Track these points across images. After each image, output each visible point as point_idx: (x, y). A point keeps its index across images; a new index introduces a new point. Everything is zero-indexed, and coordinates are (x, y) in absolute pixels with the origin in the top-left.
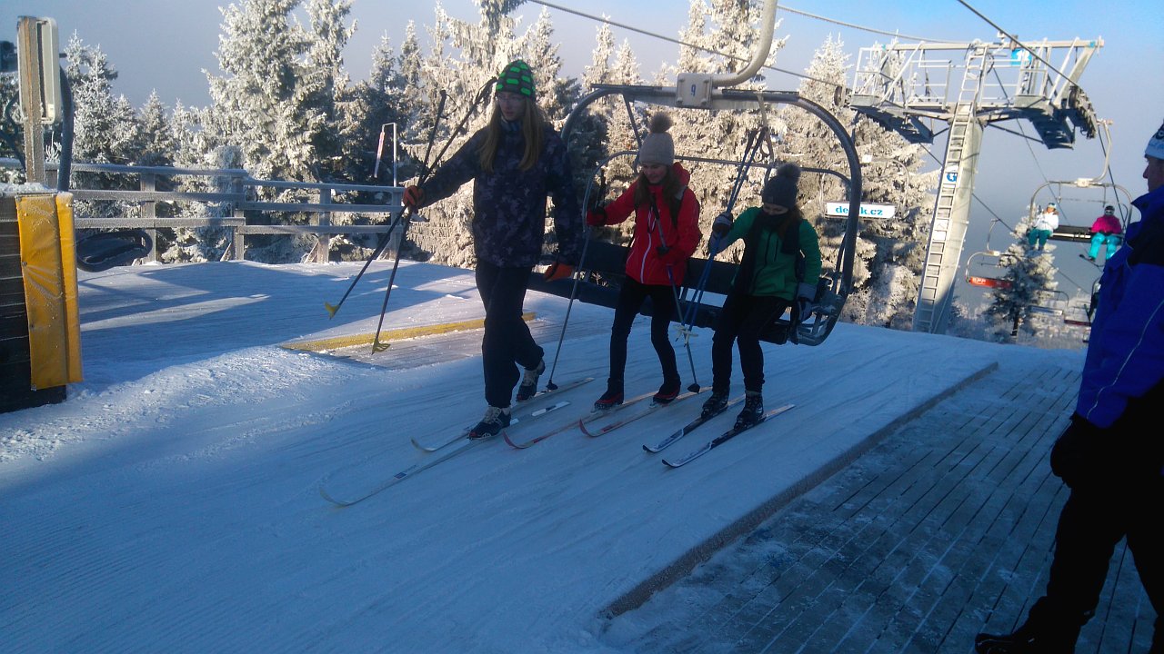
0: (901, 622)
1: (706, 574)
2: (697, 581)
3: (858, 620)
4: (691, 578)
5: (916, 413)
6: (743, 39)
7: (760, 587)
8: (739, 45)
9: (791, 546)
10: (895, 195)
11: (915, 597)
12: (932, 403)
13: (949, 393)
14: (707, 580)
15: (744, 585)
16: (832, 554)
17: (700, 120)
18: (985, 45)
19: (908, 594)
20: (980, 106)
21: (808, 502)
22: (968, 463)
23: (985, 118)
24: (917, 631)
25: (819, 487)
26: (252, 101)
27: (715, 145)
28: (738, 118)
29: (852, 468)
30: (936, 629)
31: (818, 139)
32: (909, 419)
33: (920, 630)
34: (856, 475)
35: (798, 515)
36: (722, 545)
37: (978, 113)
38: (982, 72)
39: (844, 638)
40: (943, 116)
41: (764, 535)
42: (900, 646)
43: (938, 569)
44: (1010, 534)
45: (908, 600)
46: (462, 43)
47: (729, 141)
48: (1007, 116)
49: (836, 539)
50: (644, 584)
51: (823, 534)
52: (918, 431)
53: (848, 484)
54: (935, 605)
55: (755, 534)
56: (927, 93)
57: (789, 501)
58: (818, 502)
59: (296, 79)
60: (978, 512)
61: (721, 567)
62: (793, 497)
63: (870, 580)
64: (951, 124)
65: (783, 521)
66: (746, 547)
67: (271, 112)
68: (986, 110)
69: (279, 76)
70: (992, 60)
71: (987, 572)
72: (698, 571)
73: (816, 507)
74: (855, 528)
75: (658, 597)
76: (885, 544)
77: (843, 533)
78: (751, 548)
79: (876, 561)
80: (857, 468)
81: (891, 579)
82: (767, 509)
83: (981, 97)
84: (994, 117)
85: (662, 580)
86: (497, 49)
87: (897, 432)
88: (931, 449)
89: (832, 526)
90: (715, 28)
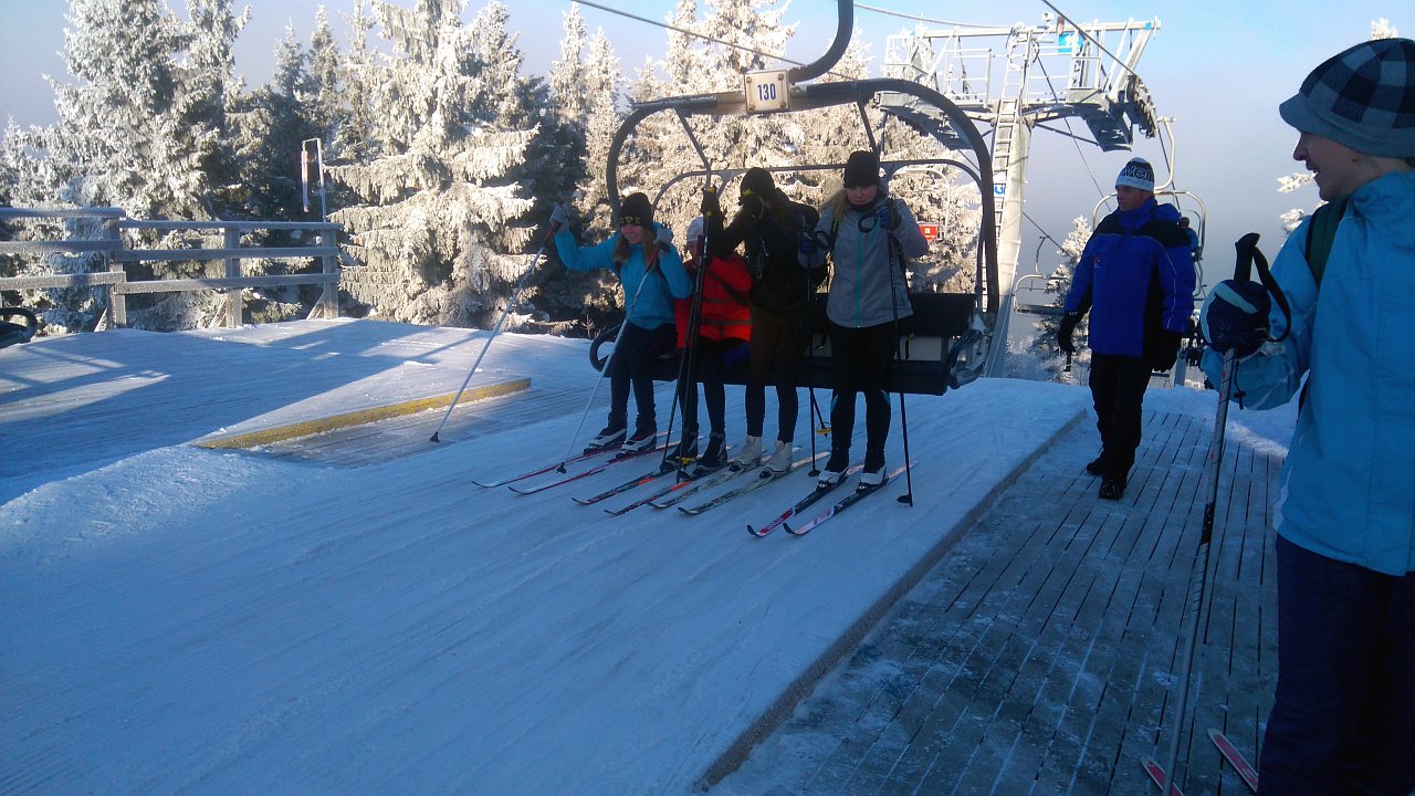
0: (1057, 753)
1: (812, 714)
2: (802, 724)
3: (1008, 758)
4: (793, 720)
5: (1012, 479)
6: (745, 26)
7: (881, 724)
8: (740, 33)
9: (906, 665)
10: (931, 212)
11: (1066, 718)
12: (1026, 465)
13: (1043, 450)
14: (814, 722)
15: (860, 724)
16: (957, 670)
17: (701, 127)
18: (1028, 29)
19: (1057, 715)
20: (1026, 103)
21: (913, 603)
22: (1084, 537)
23: (1032, 117)
24: (1079, 764)
25: (921, 583)
26: (117, 115)
27: (720, 157)
28: (745, 124)
29: (954, 554)
30: (1101, 759)
31: (839, 147)
32: (1006, 487)
33: (1083, 763)
34: (960, 563)
35: (906, 622)
36: (825, 672)
37: (1025, 111)
38: (1026, 61)
39: (997, 783)
40: (985, 116)
41: (869, 653)
42: (1065, 787)
43: (1083, 678)
44: (1154, 624)
45: (1059, 724)
46: (394, 33)
47: (737, 152)
48: (1056, 114)
49: (956, 650)
50: (742, 738)
51: (940, 644)
52: (1018, 500)
53: (955, 576)
54: (1092, 727)
55: (859, 653)
56: (965, 88)
57: (892, 604)
58: (925, 603)
59: (175, 85)
60: (1110, 600)
61: (827, 702)
62: (895, 600)
63: (1008, 701)
64: (994, 125)
65: (889, 632)
66: (854, 671)
67: (143, 129)
68: (1034, 108)
69: (152, 82)
70: (1036, 47)
71: (1140, 676)
72: (801, 711)
73: (924, 610)
74: (976, 633)
75: (759, 752)
76: (1015, 651)
77: (963, 641)
78: (861, 671)
79: (1011, 675)
80: (960, 554)
81: (1034, 696)
82: (869, 619)
83: (1026, 92)
84: (1041, 116)
85: (761, 729)
86: (440, 40)
87: (995, 504)
88: (1038, 523)
89: (946, 633)
90: (709, 12)
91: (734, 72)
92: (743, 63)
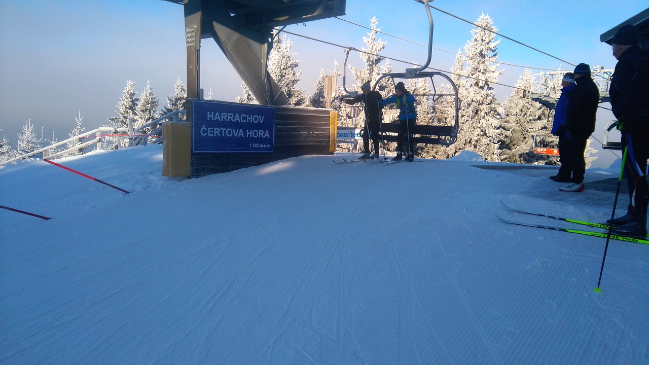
6: (482, 71)
8: (480, 74)
27: (470, 119)
28: (481, 107)
47: (477, 118)
90: (468, 67)
91: (477, 88)
92: (480, 84)
